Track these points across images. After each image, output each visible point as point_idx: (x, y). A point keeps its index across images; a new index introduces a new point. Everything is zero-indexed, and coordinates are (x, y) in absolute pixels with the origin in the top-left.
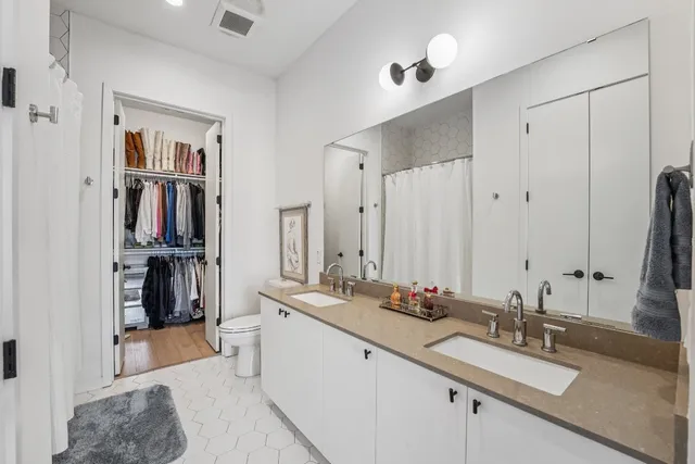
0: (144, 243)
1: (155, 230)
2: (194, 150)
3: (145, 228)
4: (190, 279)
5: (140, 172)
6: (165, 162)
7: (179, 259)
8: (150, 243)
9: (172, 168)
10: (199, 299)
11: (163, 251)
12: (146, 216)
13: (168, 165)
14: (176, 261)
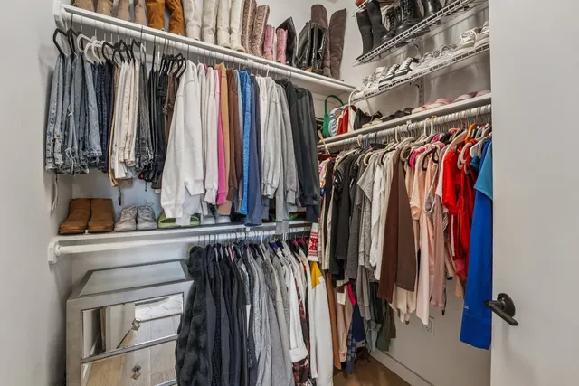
0: (183, 219)
1: (213, 184)
2: (274, 21)
3: (186, 177)
4: (287, 305)
5: (176, 41)
6: (223, 35)
7: (254, 247)
8: (196, 217)
9: (237, 44)
10: (308, 358)
11: (221, 232)
12: (191, 145)
13: (231, 42)
14: (250, 256)
